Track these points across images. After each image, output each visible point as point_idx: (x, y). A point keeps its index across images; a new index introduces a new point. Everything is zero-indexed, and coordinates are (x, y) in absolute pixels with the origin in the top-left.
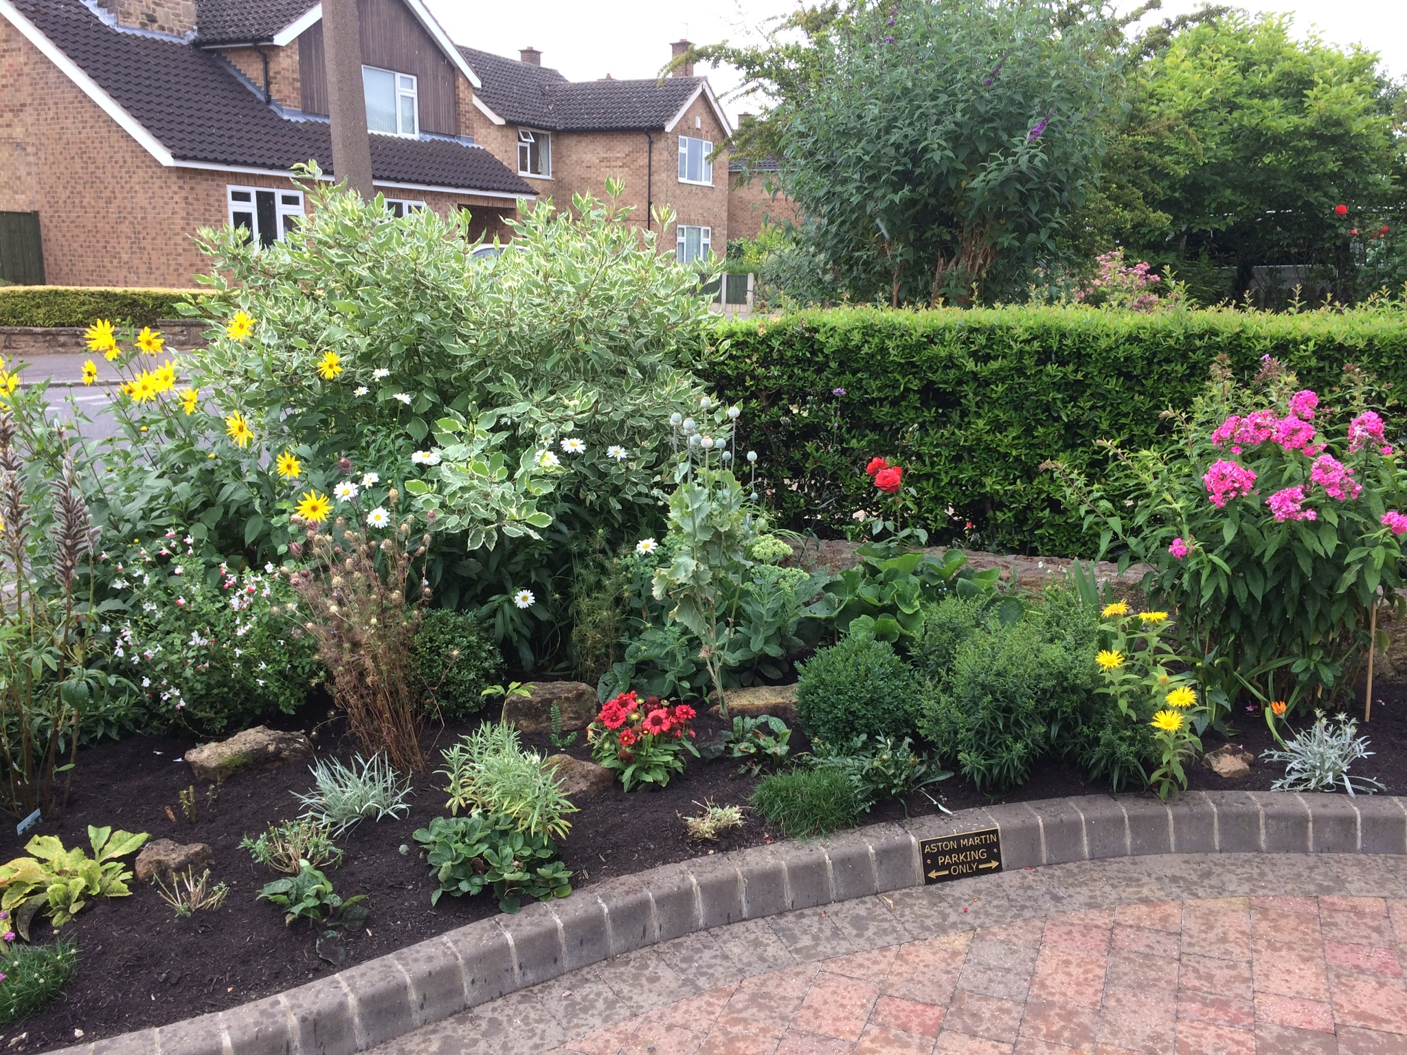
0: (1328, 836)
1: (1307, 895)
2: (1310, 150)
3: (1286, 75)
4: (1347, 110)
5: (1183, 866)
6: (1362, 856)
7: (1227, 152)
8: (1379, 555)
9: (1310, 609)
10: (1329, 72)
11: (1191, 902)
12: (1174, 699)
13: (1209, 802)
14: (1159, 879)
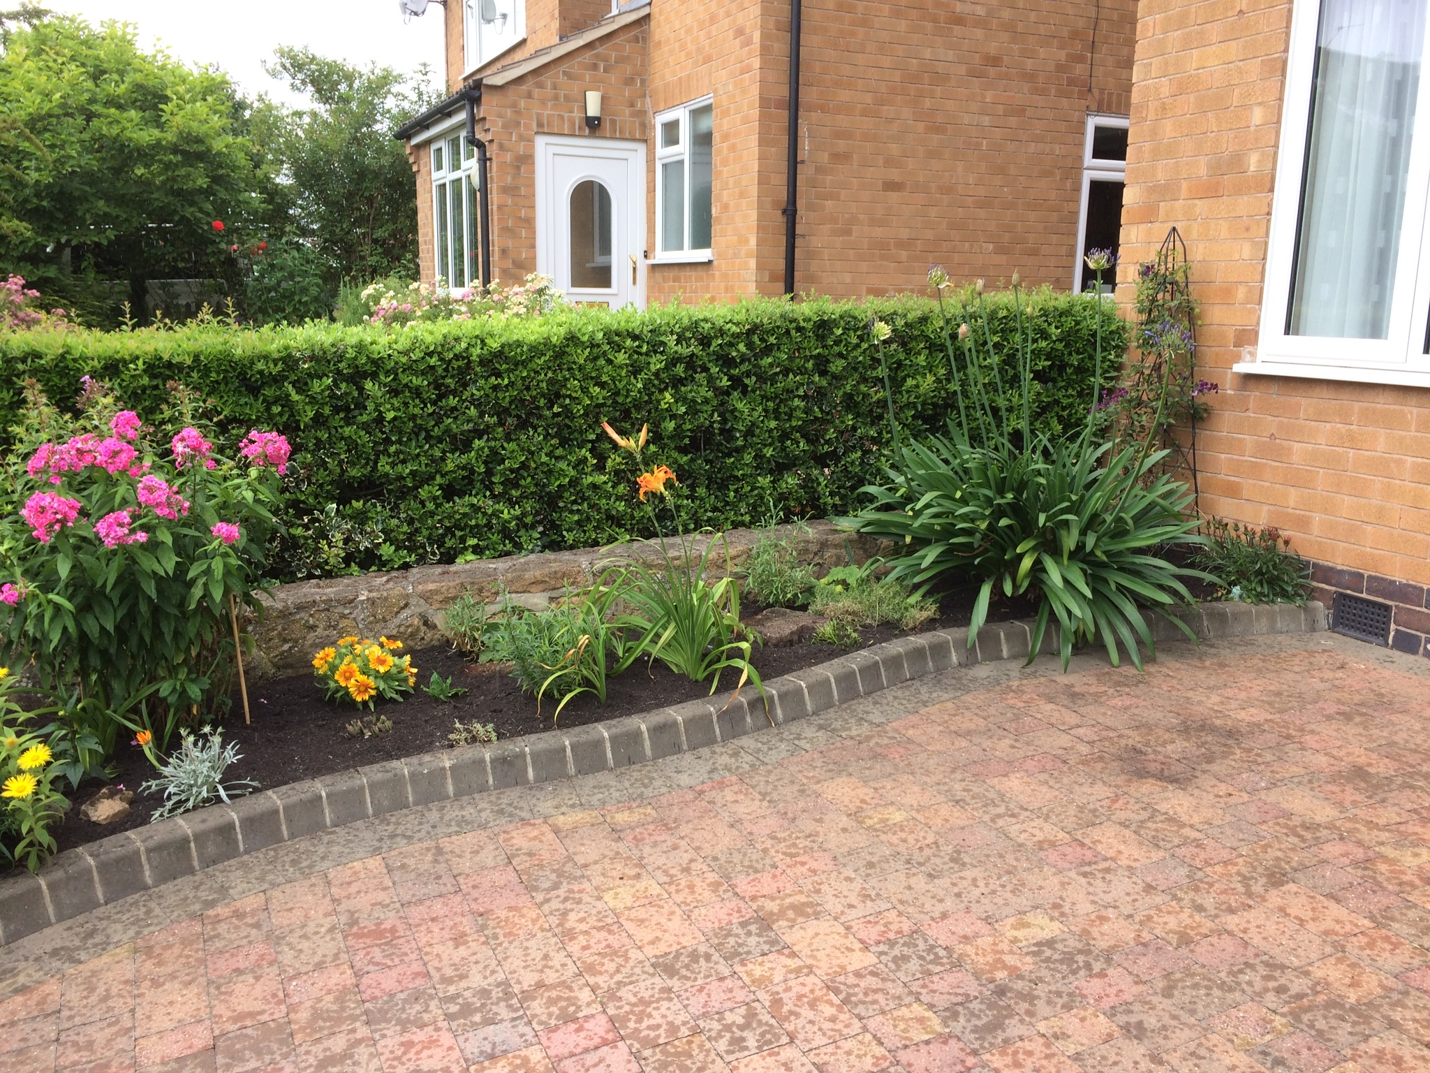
0: (211, 849)
1: (193, 916)
2: (176, 165)
3: (139, 87)
4: (204, 128)
5: (65, 934)
6: (246, 858)
7: (90, 162)
8: (218, 566)
9: (165, 630)
10: (181, 89)
11: (70, 970)
12: (26, 761)
13: (86, 856)
14: (38, 959)
